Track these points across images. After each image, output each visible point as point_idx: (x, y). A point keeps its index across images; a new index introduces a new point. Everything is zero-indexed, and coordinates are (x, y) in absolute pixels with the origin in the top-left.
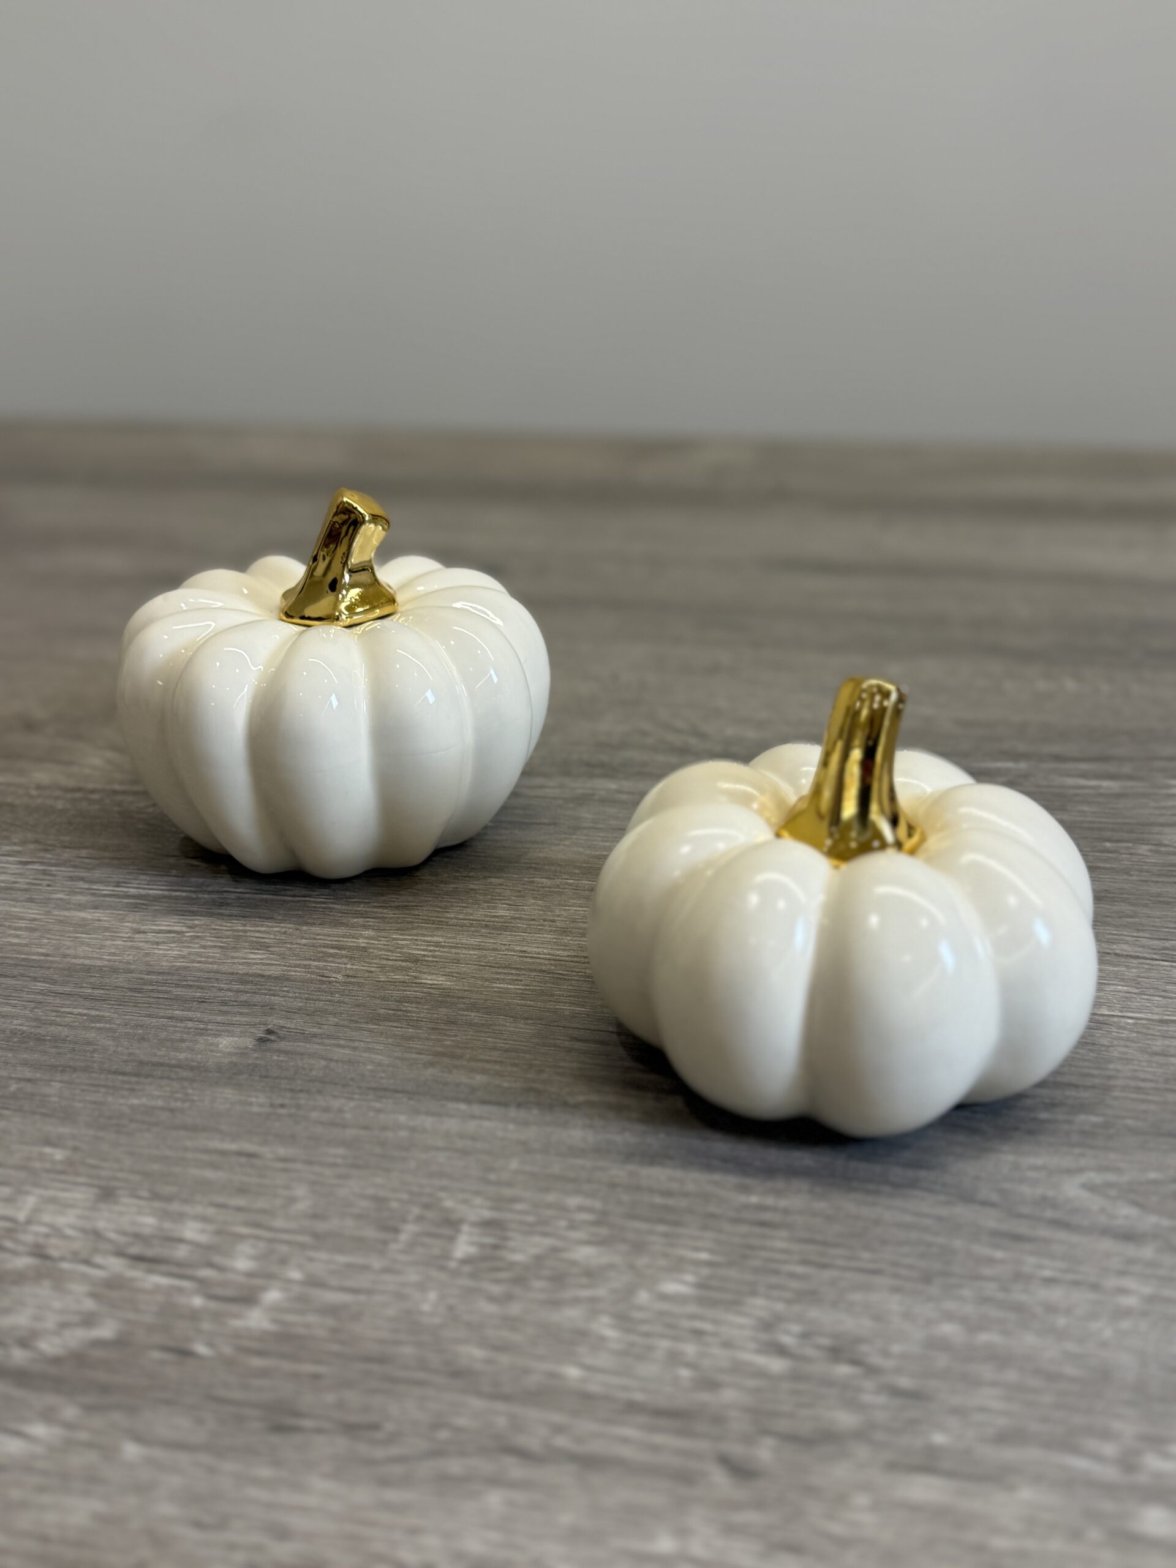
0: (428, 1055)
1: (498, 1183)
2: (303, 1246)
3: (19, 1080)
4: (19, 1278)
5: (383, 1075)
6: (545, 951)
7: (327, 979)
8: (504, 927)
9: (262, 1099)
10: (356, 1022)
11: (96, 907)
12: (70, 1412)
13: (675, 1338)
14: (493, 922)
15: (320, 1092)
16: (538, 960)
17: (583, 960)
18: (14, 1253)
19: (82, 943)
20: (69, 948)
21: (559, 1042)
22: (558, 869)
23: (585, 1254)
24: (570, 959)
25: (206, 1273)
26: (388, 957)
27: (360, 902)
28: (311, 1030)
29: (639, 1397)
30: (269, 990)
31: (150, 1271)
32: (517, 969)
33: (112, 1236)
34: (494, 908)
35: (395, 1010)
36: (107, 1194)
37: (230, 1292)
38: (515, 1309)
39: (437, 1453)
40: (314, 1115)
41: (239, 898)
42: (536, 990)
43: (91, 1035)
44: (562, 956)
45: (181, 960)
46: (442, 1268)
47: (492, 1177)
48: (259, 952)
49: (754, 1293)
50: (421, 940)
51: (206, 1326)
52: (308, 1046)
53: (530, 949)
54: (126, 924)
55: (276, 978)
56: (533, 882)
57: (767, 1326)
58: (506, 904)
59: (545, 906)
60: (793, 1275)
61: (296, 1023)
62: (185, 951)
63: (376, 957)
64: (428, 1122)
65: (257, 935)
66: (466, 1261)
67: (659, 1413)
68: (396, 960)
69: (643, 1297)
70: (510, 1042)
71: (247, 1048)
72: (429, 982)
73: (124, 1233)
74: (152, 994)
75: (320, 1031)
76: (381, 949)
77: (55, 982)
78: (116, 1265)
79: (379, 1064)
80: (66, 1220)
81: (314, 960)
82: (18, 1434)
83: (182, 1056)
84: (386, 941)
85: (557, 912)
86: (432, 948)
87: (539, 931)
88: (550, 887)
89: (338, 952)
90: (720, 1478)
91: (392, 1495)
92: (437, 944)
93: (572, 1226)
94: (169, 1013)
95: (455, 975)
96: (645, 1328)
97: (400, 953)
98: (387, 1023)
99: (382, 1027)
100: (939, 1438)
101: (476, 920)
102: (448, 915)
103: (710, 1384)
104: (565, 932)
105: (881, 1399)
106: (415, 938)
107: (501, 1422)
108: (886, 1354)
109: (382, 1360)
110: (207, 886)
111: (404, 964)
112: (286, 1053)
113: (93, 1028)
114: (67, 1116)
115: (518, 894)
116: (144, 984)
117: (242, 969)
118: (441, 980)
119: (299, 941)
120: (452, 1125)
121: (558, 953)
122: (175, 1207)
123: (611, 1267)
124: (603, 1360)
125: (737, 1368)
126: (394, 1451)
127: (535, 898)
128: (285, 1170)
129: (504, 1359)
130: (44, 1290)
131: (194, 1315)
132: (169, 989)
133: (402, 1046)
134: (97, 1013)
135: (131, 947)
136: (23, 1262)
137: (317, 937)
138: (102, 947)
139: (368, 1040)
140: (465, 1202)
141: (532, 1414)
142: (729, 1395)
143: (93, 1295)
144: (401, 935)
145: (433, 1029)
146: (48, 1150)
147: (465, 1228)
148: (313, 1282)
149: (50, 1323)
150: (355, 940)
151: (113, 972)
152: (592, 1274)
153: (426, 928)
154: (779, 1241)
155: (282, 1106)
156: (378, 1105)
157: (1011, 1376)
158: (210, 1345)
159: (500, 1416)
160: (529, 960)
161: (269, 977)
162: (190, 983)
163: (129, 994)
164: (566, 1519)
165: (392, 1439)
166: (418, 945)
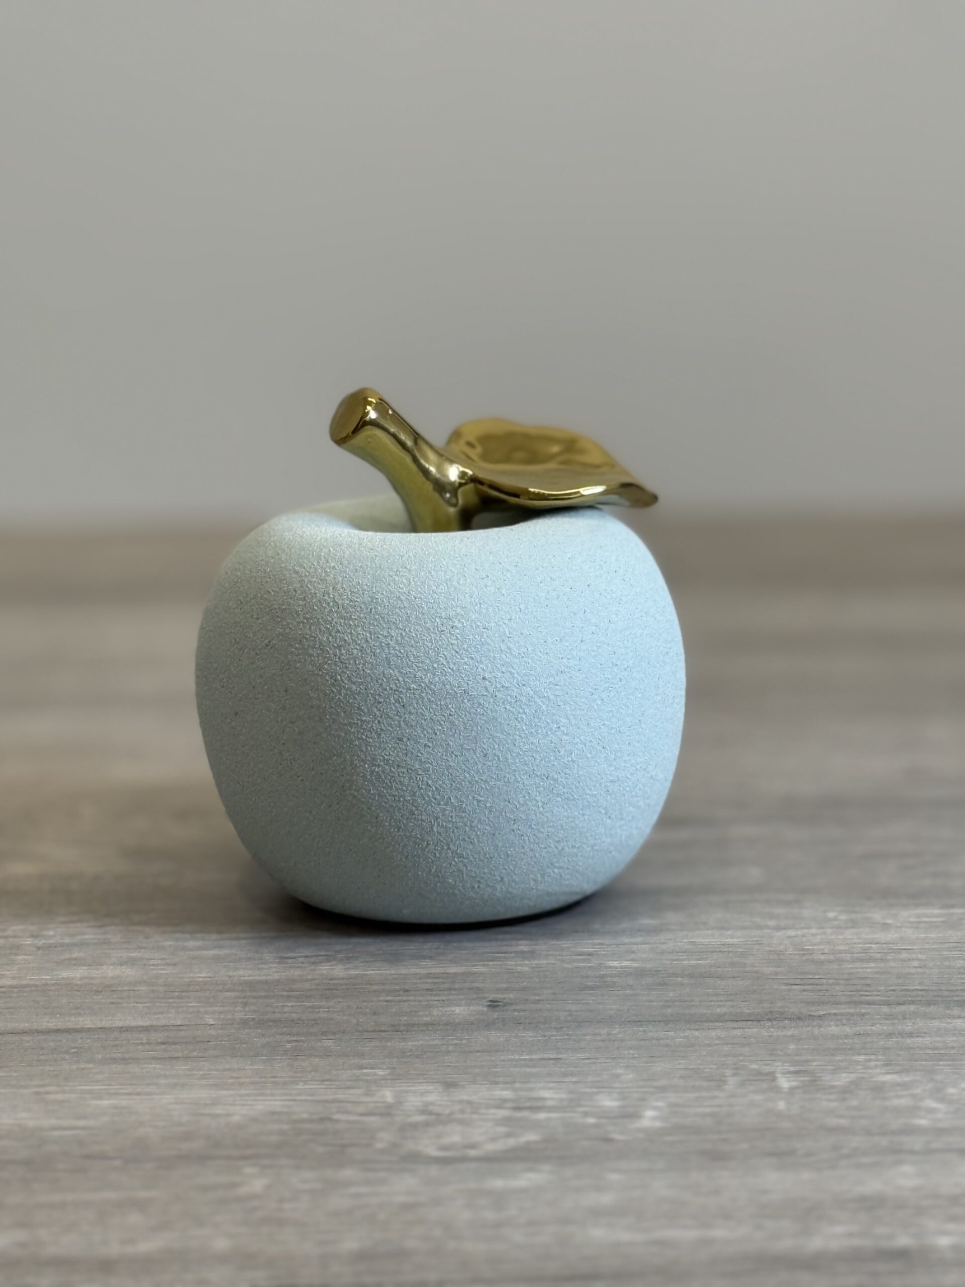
1: (788, 1055)
2: (651, 1093)
3: (289, 1042)
4: (427, 1124)
5: (629, 1015)
9: (530, 1034)
10: (571, 991)
11: (218, 947)
15: (579, 1027)
16: (712, 946)
18: (408, 1115)
23: (890, 1078)
25: (582, 1109)
28: (533, 998)
31: (535, 1112)
32: (697, 952)
33: (482, 1101)
35: (601, 982)
36: (451, 1085)
37: (613, 1115)
38: (853, 1103)
40: (588, 1037)
46: (778, 1092)
47: (779, 1053)
48: (428, 960)
51: (611, 1128)
52: (540, 1006)
54: (266, 955)
55: (462, 974)
61: (511, 995)
63: (549, 955)
64: (697, 1033)
65: (411, 952)
66: (792, 1089)
69: (952, 1091)
71: (482, 1011)
72: (617, 965)
73: (491, 1099)
74: (351, 990)
75: (542, 998)
77: (243, 991)
78: (503, 1112)
80: (431, 1098)
82: (516, 1178)
83: (427, 1019)
91: (829, 1173)
93: (868, 1068)
94: (382, 999)
95: (638, 959)
98: (600, 989)
99: (599, 992)
106: (575, 942)
107: (884, 1143)
112: (524, 1011)
113: (318, 1012)
114: (361, 1055)
116: (334, 986)
118: (627, 964)
120: (717, 1033)
122: (517, 1085)
123: (914, 1081)
124: (939, 1116)
126: (814, 1159)
127: (672, 911)
128: (594, 1063)
129: (865, 1121)
130: (456, 1127)
131: (596, 1126)
132: (363, 987)
134: (312, 1004)
136: (419, 1118)
139: (593, 999)
140: (767, 1065)
141: (904, 1138)
143: (501, 1125)
144: (559, 941)
145: (649, 989)
146: (365, 1071)
147: (779, 1075)
148: (675, 1105)
149: (480, 1138)
151: (294, 981)
152: (902, 1085)
153: (580, 936)
155: (553, 1036)
156: (641, 1029)
158: (624, 1135)
163: (326, 992)
165: (809, 1155)
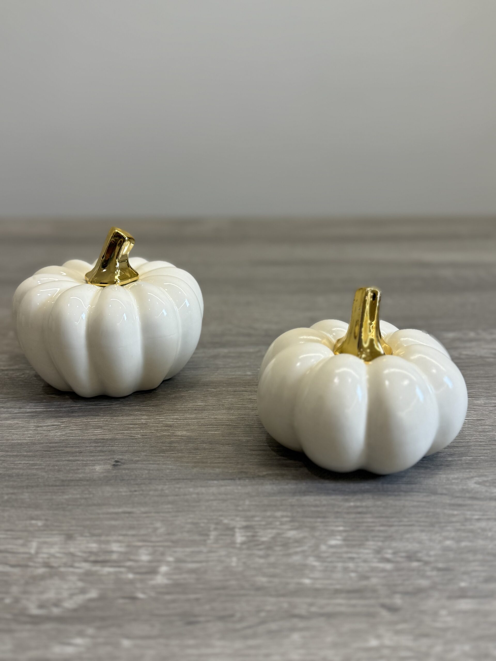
0: (192, 463)
1: (244, 510)
2: (169, 547)
3: (7, 494)
4: (43, 577)
5: (175, 473)
6: (225, 417)
7: (134, 438)
8: (203, 409)
9: (125, 489)
10: (154, 453)
11: (14, 418)
12: (90, 631)
13: (344, 562)
14: (198, 408)
15: (150, 483)
16: (223, 421)
17: (242, 419)
18: (36, 567)
19: (14, 434)
20: (8, 436)
21: (246, 452)
22: (216, 384)
23: (292, 534)
24: (237, 419)
25: (129, 564)
26: (158, 426)
27: (136, 405)
28: (136, 459)
29: (338, 587)
30: (109, 444)
31: (103, 566)
32: (216, 425)
33: (80, 554)
34: (196, 402)
35: (170, 447)
36: (69, 537)
37: (143, 570)
38: (272, 559)
39: (263, 622)
40: (151, 493)
41: (80, 409)
42: (227, 433)
43: (34, 471)
44: (232, 418)
45: (63, 436)
46: (234, 548)
47: (240, 508)
48: (98, 429)
49: (367, 540)
50: (169, 418)
51: (139, 585)
52: (137, 465)
53: (218, 417)
54: (31, 424)
55: (110, 439)
56: (208, 391)
57: (378, 551)
58: (200, 400)
59: (217, 399)
60: (379, 531)
61: (126, 457)
62: (64, 433)
63: (152, 426)
64: (203, 490)
65: (94, 423)
66: (243, 543)
67: (349, 592)
68: (162, 427)
69: (323, 548)
70: (225, 454)
71: (109, 469)
72: (180, 434)
73: (85, 552)
74: (56, 452)
75: (140, 459)
76: (153, 423)
77: (7, 451)
78: (86, 566)
79: (172, 469)
80: (54, 550)
81: (124, 431)
82: (69, 644)
83: (81, 476)
84: (154, 420)
85: (224, 402)
86: (175, 421)
87: (219, 409)
88: (216, 392)
89: (134, 426)
90: (384, 613)
91: (251, 642)
92: (177, 419)
93: (282, 524)
94: (67, 458)
95: (190, 430)
96: (329, 560)
97: (162, 424)
98: (167, 452)
99: (166, 454)
100: (463, 584)
101: (190, 408)
102: (177, 407)
103: (364, 577)
104: (230, 409)
105: (434, 573)
106: (166, 417)
107: (285, 605)
108: (430, 556)
109: (224, 588)
110: (63, 405)
111: (166, 428)
112: (128, 469)
113: (33, 469)
114: (37, 507)
115: (204, 396)
116: (50, 448)
117: (94, 438)
118: (184, 433)
119: (115, 423)
120: (213, 490)
121: (230, 417)
122: (103, 538)
123: (305, 538)
124: (317, 575)
125: (373, 570)
126: (244, 624)
127: (211, 397)
128: (148, 517)
129: (276, 580)
130: (56, 581)
131: (131, 582)
132: (63, 449)
133: (179, 461)
134: (33, 462)
135: (38, 433)
136: (41, 571)
137: (123, 421)
138: (23, 435)
139: (162, 460)
140: (232, 520)
141: (297, 600)
142: (374, 581)
143: (81, 580)
144: (160, 416)
145: (190, 452)
146: (33, 522)
147: (237, 530)
148: (178, 561)
149: (65, 594)
150: (140, 421)
151: (33, 444)
152: (299, 542)
153: (170, 413)
154: (369, 519)
155: (135, 491)
156: (178, 486)
157: (479, 557)
158: (144, 593)
159: (285, 603)
160: (219, 421)
161: (107, 439)
162: (71, 445)
163: (44, 453)
164: (329, 639)
165: (241, 619)
166: (169, 420)
